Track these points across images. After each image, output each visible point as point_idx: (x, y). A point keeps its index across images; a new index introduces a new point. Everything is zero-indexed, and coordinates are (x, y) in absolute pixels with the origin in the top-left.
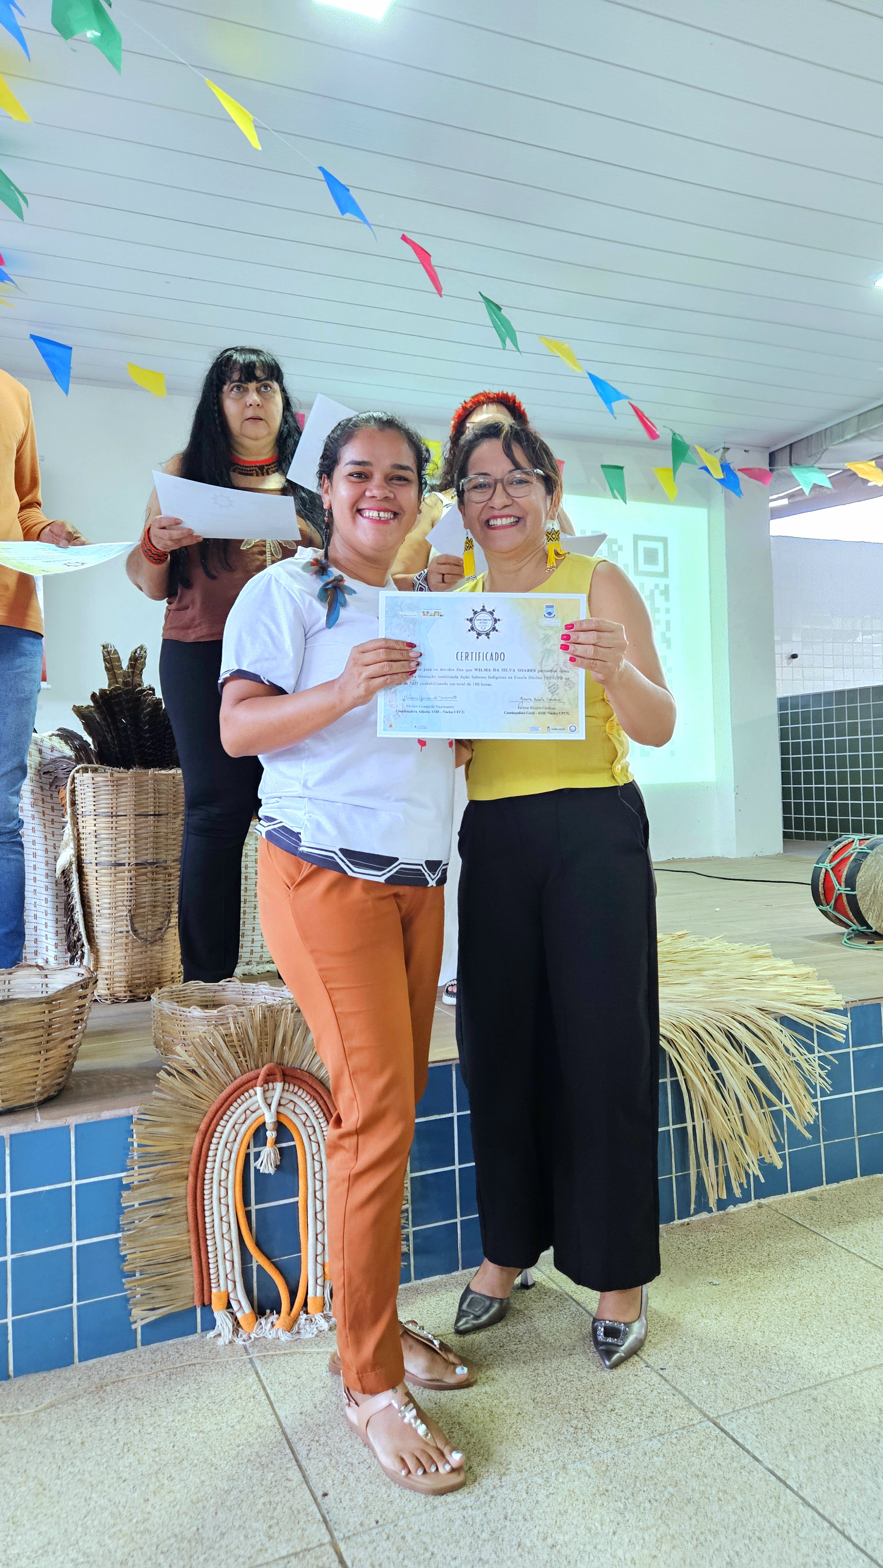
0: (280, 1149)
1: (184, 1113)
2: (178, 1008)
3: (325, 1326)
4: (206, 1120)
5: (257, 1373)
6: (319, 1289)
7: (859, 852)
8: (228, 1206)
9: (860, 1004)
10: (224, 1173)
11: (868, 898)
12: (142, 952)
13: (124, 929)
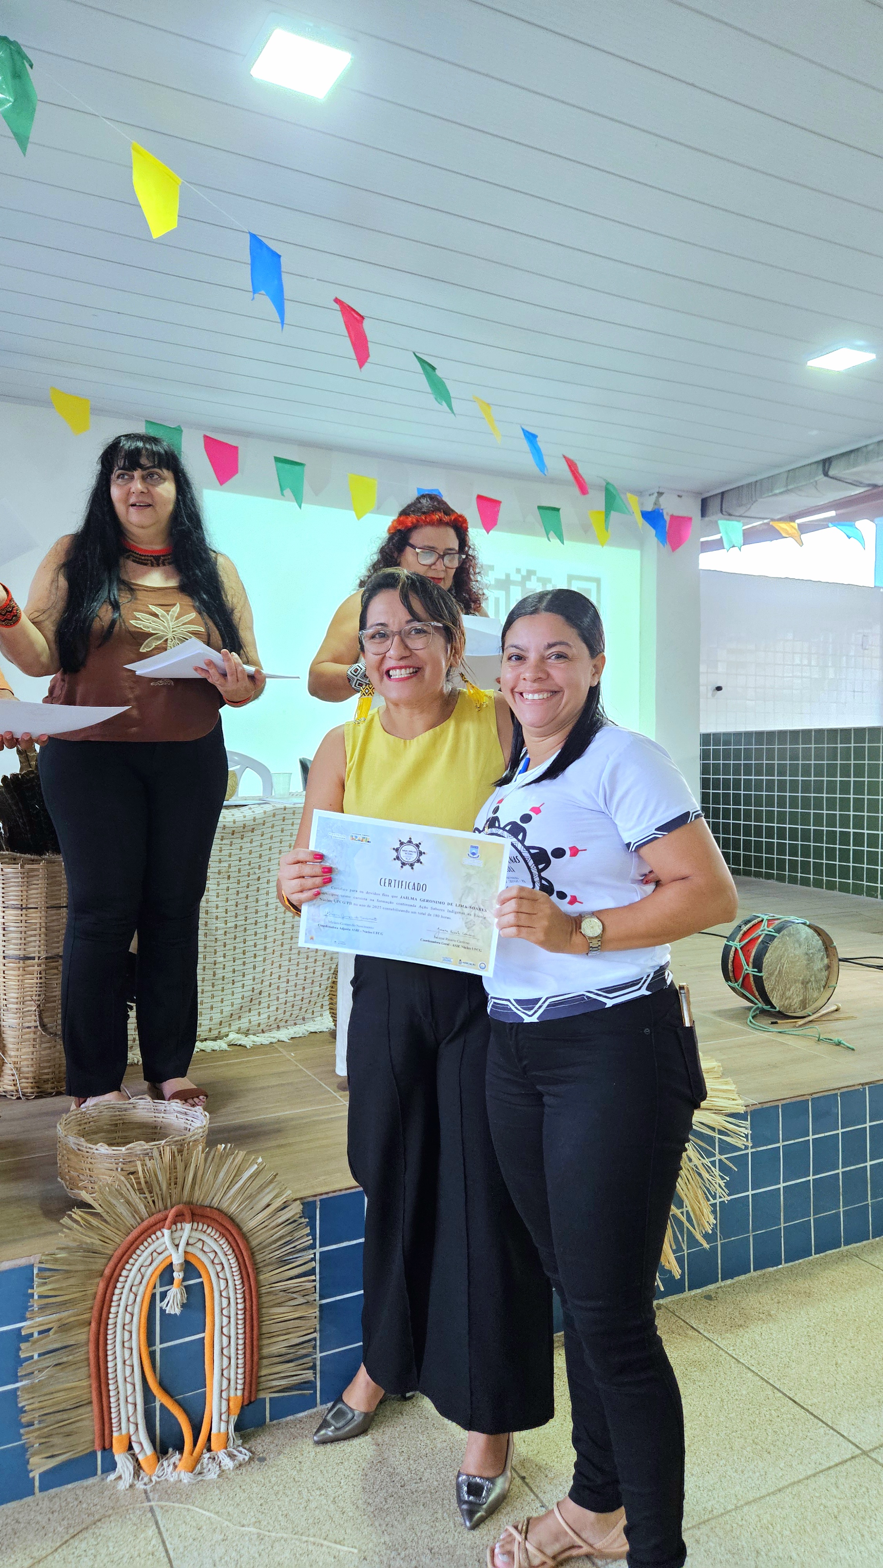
0: (185, 1287)
1: (88, 1259)
2: (85, 1144)
3: (228, 1463)
4: (111, 1264)
5: (157, 1523)
6: (223, 1425)
7: (767, 934)
8: (131, 1349)
9: (759, 1106)
10: (128, 1316)
11: (773, 978)
12: (50, 1048)
13: (33, 1024)
